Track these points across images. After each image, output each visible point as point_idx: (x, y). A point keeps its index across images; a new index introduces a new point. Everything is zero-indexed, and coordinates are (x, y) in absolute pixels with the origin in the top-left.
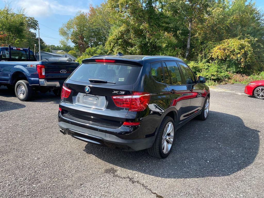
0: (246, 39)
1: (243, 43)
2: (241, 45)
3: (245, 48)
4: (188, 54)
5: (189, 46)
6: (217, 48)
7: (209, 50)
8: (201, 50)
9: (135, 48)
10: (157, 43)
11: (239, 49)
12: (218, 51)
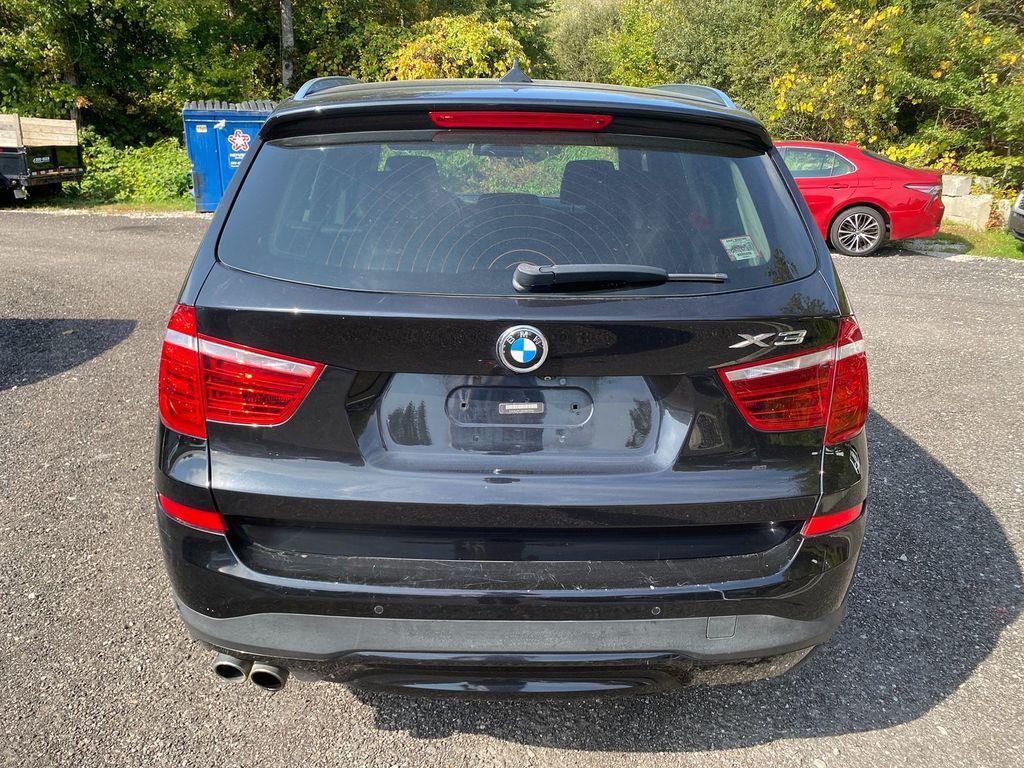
0: (501, 21)
1: (497, 33)
2: (492, 41)
3: (507, 55)
4: (291, 73)
5: (288, 40)
6: (410, 52)
7: (380, 60)
8: (341, 57)
9: (31, 34)
10: (152, 19)
11: (486, 59)
12: (417, 66)
